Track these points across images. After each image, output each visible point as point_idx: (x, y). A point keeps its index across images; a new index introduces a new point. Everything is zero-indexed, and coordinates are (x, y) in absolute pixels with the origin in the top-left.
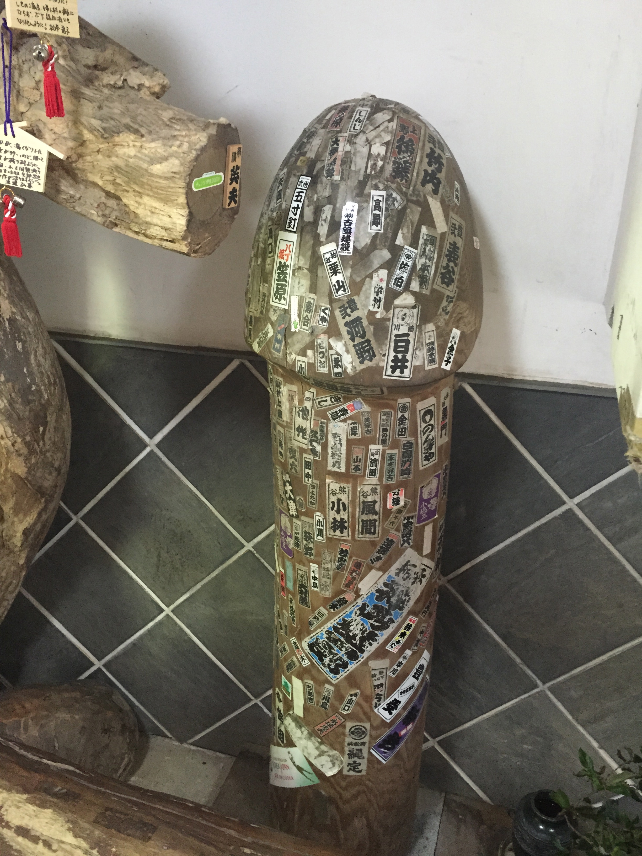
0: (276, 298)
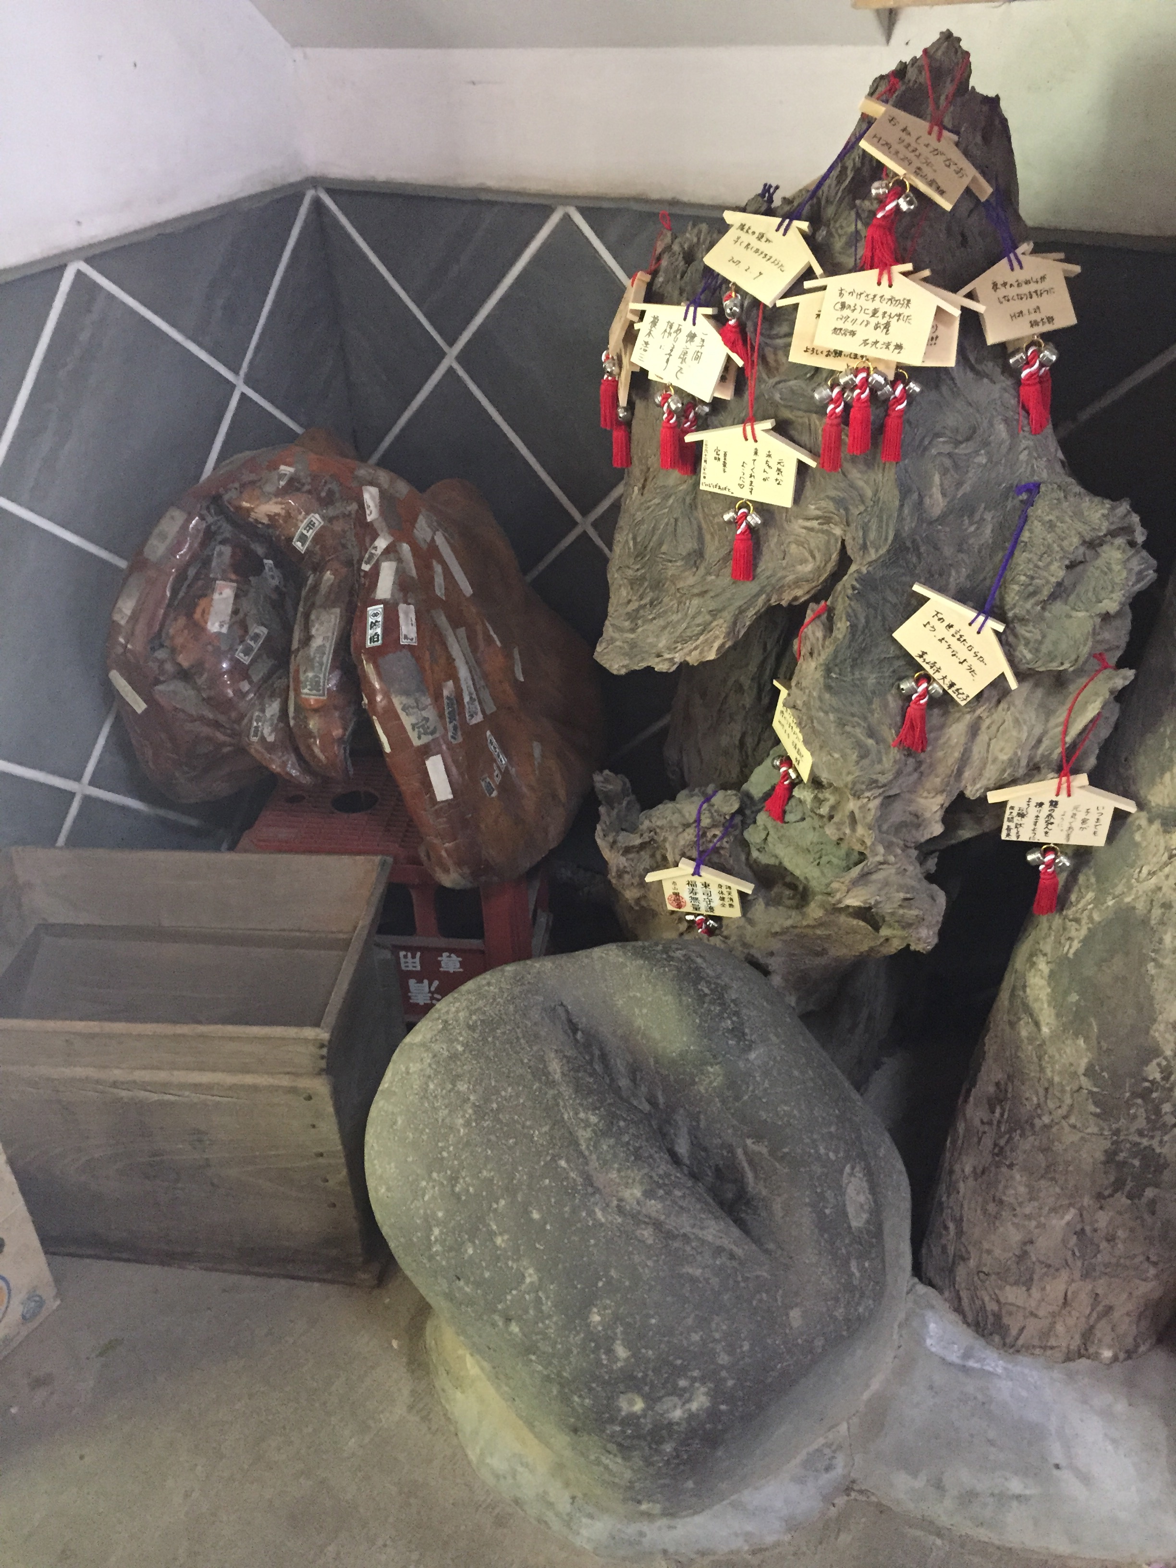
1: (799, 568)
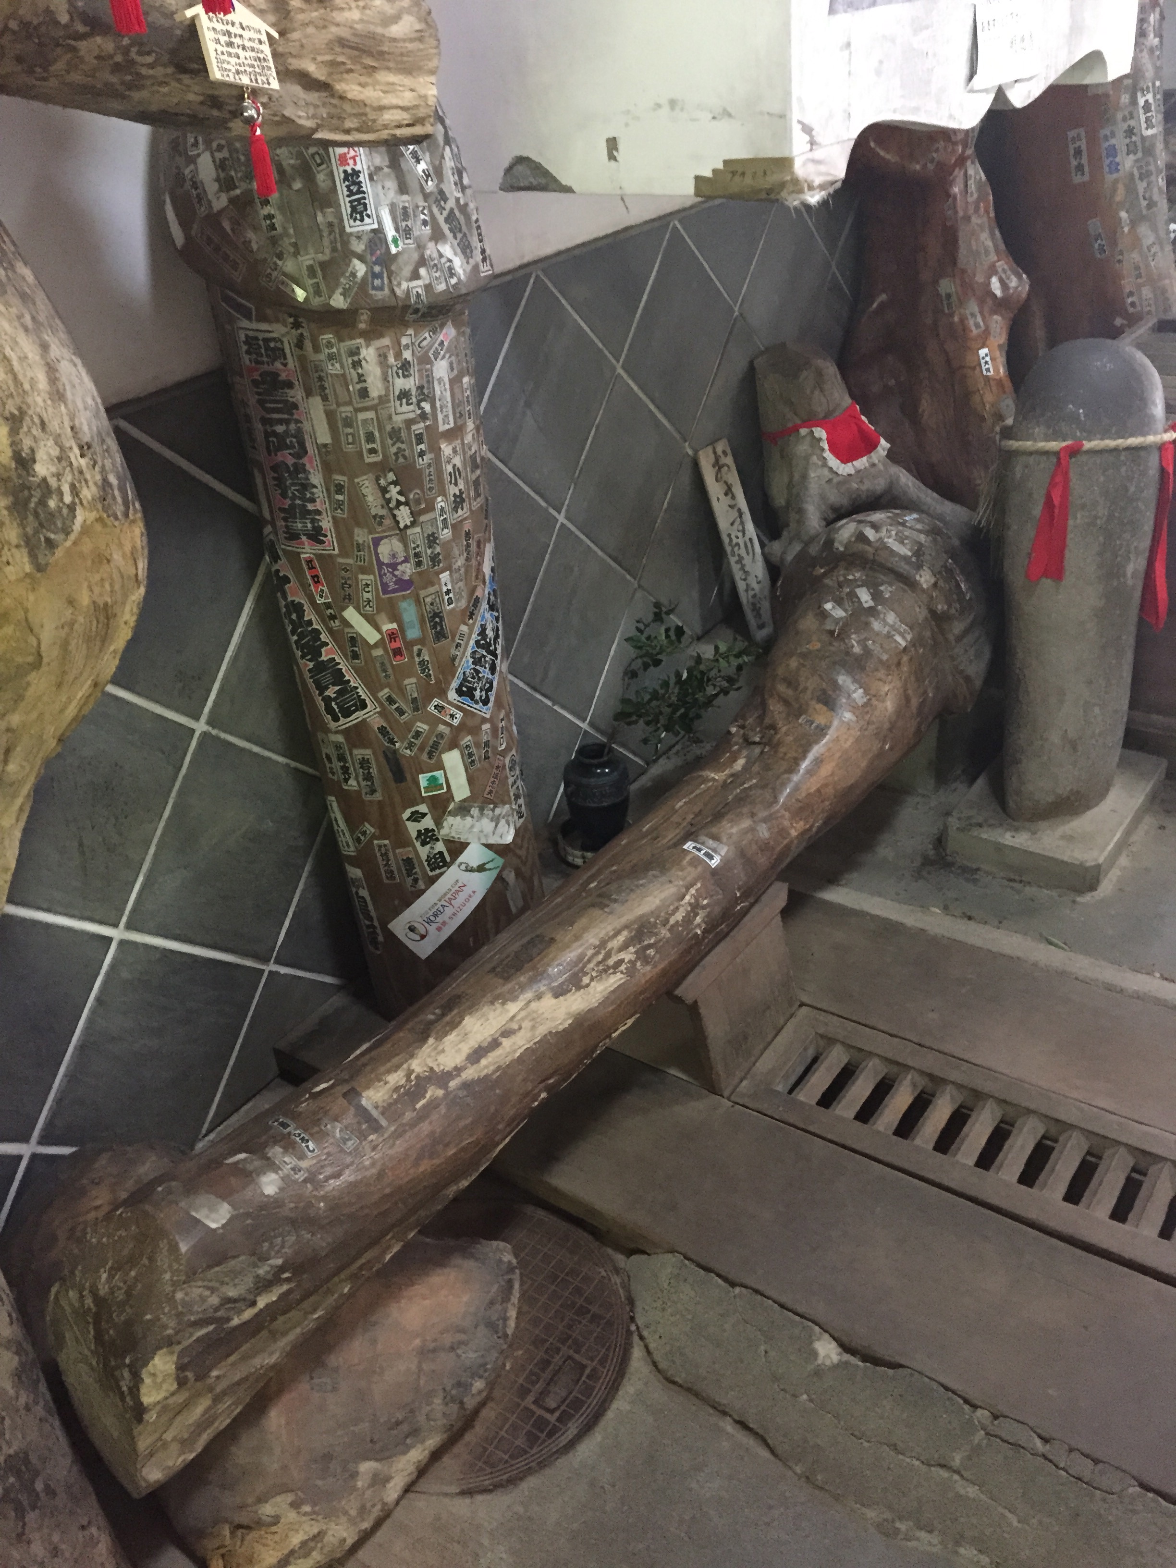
0: (355, 220)
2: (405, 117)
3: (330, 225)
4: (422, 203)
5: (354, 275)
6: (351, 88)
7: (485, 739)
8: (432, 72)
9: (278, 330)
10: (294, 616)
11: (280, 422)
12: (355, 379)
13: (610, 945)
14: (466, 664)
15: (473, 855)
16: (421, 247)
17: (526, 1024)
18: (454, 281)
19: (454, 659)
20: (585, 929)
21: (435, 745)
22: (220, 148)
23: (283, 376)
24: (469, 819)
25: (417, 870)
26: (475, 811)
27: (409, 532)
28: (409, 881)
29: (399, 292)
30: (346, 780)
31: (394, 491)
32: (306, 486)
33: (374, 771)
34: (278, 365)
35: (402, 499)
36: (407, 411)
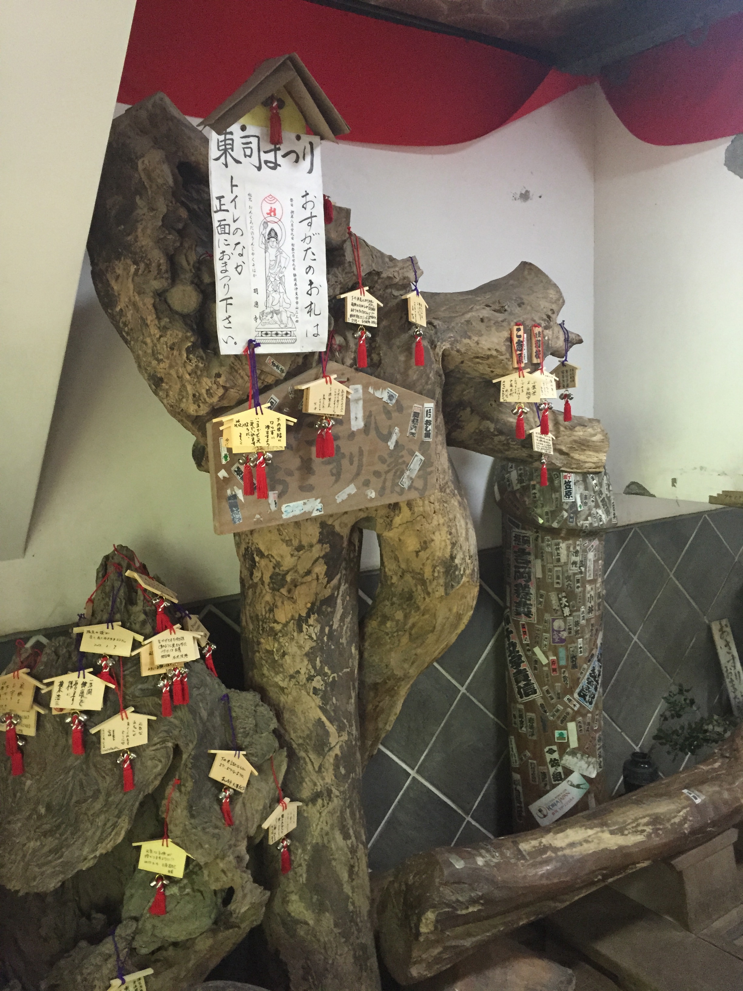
0: (566, 498)
1: (155, 771)
2: (593, 465)
3: (557, 498)
4: (593, 494)
5: (563, 516)
6: (576, 456)
7: (588, 721)
8: (605, 452)
9: (530, 534)
10: (511, 649)
11: (523, 567)
12: (556, 554)
13: (640, 821)
14: (584, 682)
15: (575, 778)
16: (590, 509)
17: (595, 841)
18: (601, 523)
19: (579, 678)
20: (629, 811)
21: (565, 718)
22: (520, 469)
23: (527, 550)
24: (575, 759)
25: (547, 779)
26: (579, 755)
27: (568, 618)
28: (542, 785)
29: (579, 524)
30: (521, 728)
31: (564, 600)
32: (528, 594)
33: (535, 725)
34: (526, 546)
35: (567, 604)
36: (575, 569)
